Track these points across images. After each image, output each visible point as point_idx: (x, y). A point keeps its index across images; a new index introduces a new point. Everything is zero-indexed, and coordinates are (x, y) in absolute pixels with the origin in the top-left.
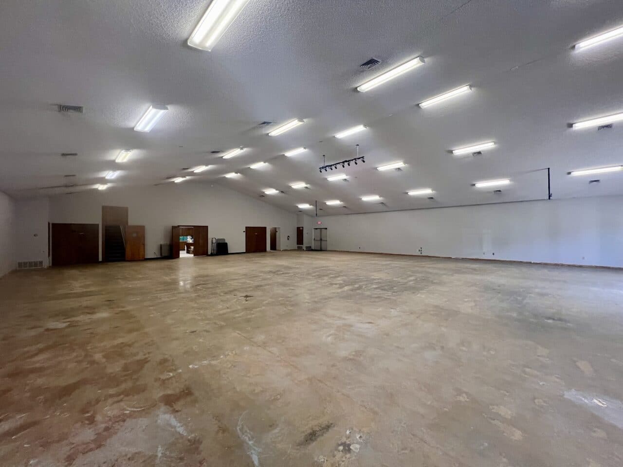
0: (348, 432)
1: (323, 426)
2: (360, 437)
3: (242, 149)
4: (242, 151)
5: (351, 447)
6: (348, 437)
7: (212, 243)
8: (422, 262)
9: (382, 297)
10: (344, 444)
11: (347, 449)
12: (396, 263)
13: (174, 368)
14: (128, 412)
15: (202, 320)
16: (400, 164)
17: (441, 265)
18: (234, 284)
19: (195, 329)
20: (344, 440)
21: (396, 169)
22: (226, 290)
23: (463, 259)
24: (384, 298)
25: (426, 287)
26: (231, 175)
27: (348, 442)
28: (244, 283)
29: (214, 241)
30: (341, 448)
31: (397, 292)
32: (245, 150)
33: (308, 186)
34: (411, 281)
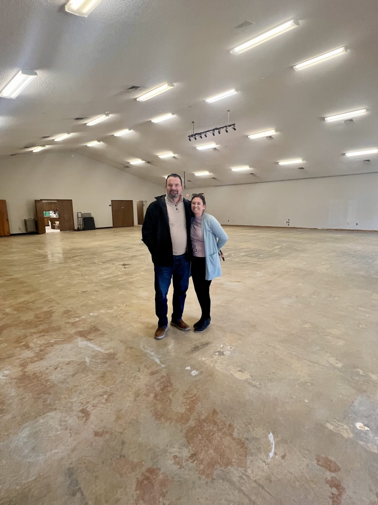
0: (222, 346)
1: (203, 344)
2: (231, 348)
3: (107, 115)
4: (108, 117)
5: (224, 353)
6: (222, 348)
7: (78, 218)
8: (289, 233)
9: (249, 263)
10: (219, 352)
11: (221, 353)
12: (263, 234)
13: (77, 315)
14: (53, 341)
15: (89, 283)
16: (271, 132)
17: (306, 235)
18: (110, 255)
19: (85, 290)
20: (219, 349)
21: (267, 137)
22: (103, 260)
23: (328, 229)
24: (251, 263)
25: (290, 254)
26: (94, 144)
27: (222, 350)
28: (120, 254)
29: (80, 216)
30: (217, 353)
31: (263, 258)
32: (111, 116)
33: (176, 155)
34: (277, 249)
